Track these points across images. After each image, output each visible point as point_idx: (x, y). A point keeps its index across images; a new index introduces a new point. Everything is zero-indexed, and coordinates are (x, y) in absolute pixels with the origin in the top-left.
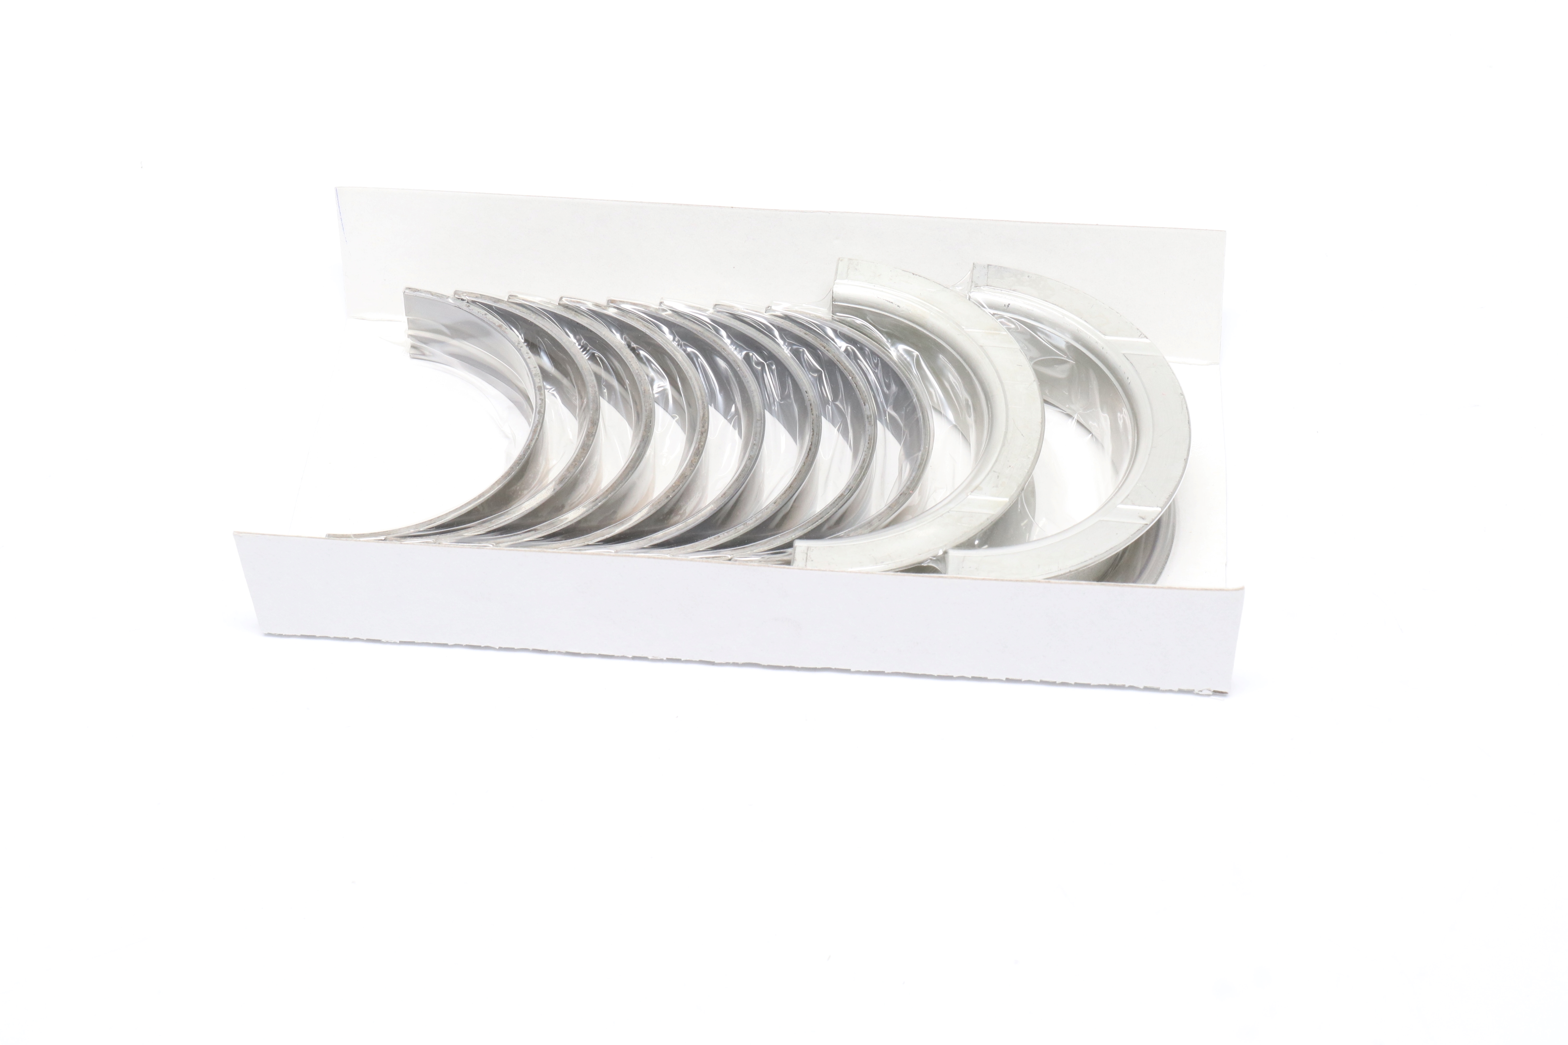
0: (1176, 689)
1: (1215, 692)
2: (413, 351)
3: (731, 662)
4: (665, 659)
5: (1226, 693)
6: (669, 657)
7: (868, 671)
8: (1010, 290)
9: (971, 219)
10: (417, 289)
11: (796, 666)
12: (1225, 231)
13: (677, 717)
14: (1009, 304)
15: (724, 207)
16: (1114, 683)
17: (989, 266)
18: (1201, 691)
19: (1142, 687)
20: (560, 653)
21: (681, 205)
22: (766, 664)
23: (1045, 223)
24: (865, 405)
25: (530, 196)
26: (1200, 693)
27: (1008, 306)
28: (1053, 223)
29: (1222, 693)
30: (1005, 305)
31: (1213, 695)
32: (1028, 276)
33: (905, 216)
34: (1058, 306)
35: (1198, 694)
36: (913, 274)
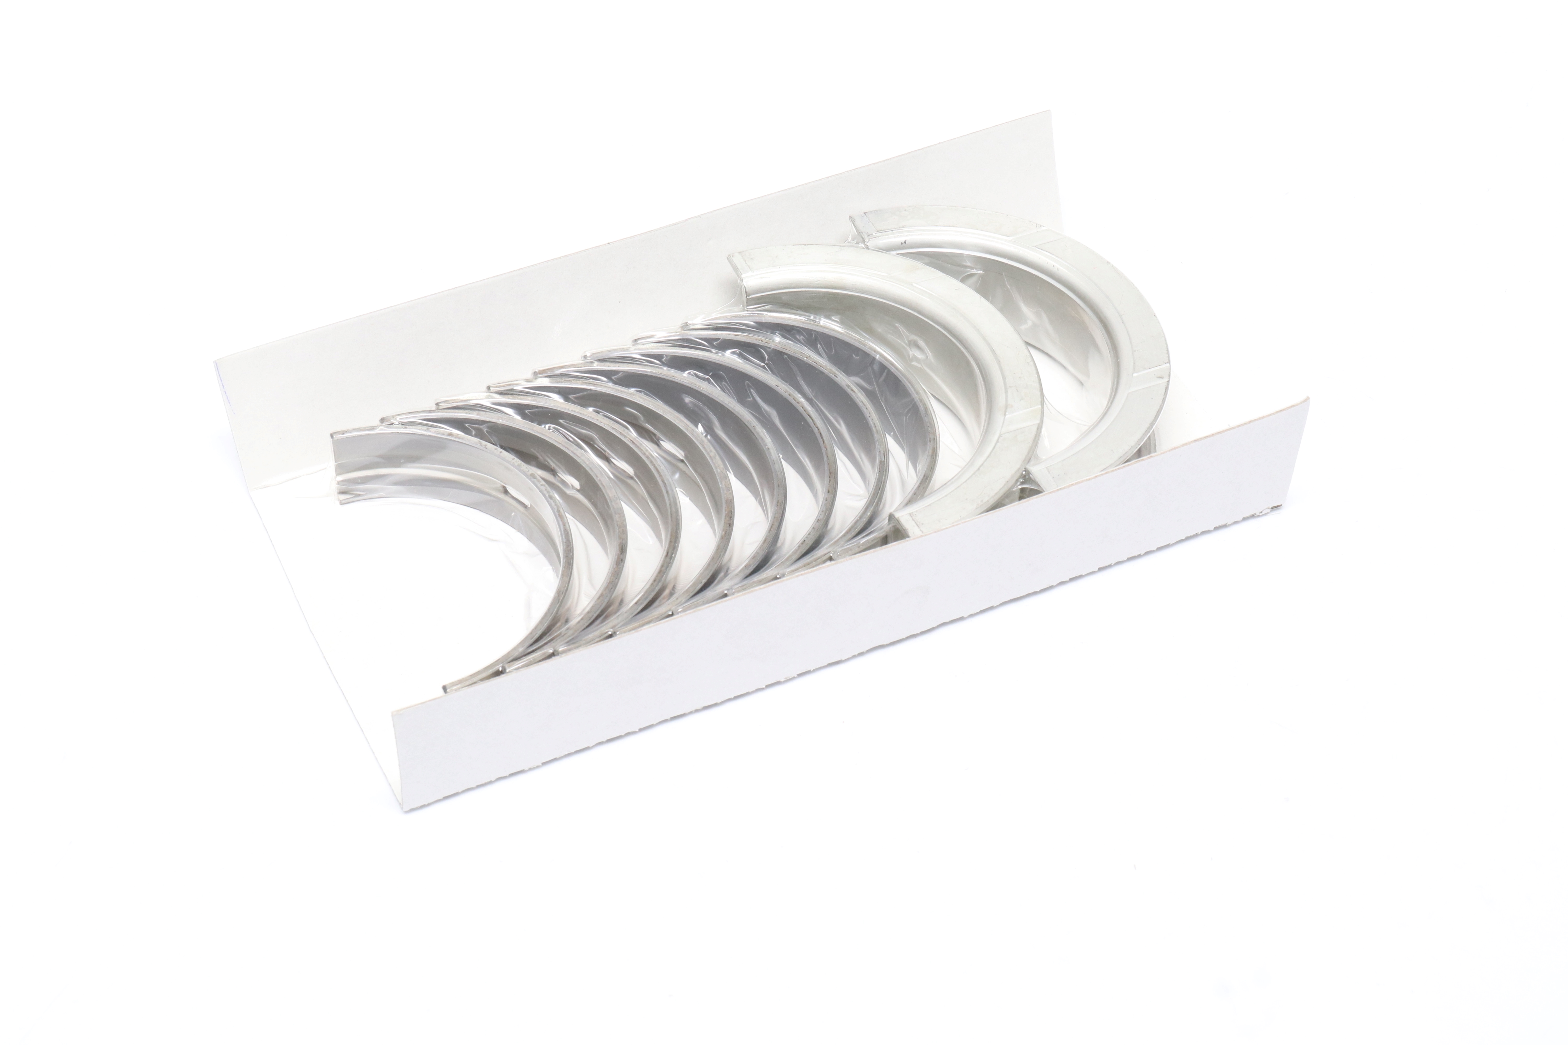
0: (1240, 519)
1: (1272, 508)
2: (343, 497)
3: (856, 653)
4: (796, 676)
5: (1281, 505)
6: (798, 673)
7: (979, 611)
8: (900, 227)
9: (828, 177)
10: (343, 431)
11: (915, 633)
12: (1049, 110)
13: (843, 722)
14: (906, 241)
15: (600, 246)
16: (1189, 535)
17: (866, 214)
18: (1261, 512)
19: (1212, 529)
20: (697, 711)
21: (560, 258)
22: (888, 643)
23: (894, 158)
24: (837, 377)
25: (411, 301)
26: (1261, 514)
27: (905, 243)
28: (902, 155)
29: (1278, 506)
30: (902, 243)
31: (1271, 511)
32: (905, 210)
33: (769, 195)
34: (949, 226)
35: (1259, 516)
36: (805, 245)
